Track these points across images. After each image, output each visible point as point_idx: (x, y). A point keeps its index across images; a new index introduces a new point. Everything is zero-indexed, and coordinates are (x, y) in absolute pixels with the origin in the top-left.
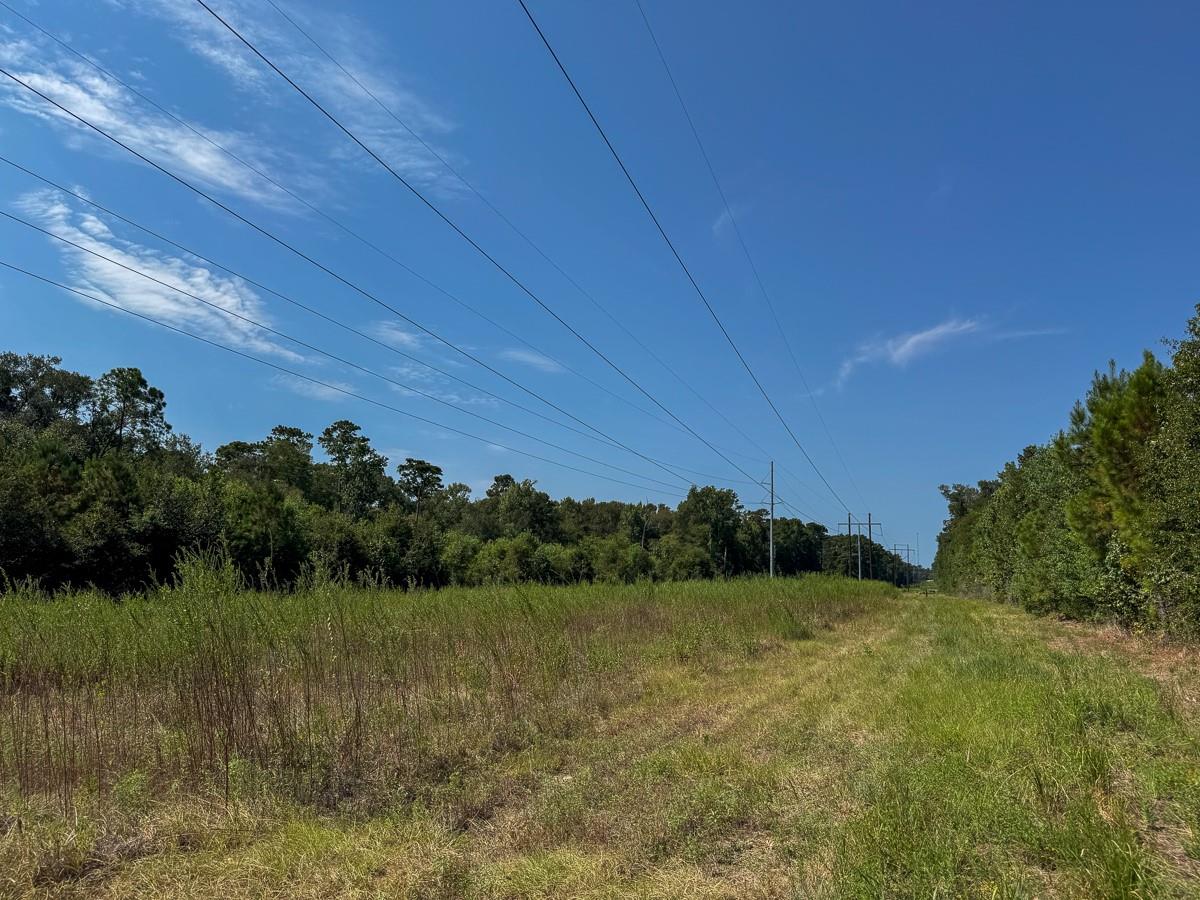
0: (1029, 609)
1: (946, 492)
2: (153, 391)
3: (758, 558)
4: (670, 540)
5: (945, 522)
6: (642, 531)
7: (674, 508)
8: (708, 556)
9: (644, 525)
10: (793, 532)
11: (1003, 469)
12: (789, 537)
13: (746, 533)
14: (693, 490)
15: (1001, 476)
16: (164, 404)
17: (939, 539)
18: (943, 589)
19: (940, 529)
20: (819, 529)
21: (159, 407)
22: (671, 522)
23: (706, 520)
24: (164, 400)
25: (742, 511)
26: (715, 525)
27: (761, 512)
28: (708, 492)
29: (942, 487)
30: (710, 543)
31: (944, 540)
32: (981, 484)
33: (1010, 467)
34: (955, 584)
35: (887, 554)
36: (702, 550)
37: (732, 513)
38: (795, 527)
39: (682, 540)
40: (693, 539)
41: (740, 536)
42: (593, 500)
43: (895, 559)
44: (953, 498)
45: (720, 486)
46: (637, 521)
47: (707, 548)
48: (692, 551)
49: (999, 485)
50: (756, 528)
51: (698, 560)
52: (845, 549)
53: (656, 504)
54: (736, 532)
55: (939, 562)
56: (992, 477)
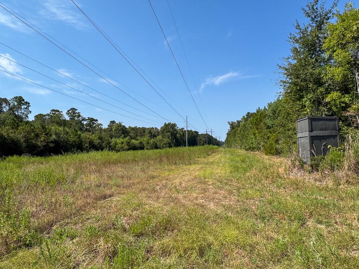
0: (246, 150)
1: (229, 123)
2: (26, 103)
3: (182, 141)
4: (160, 137)
5: (228, 130)
6: (152, 135)
7: (159, 128)
8: (170, 141)
9: (152, 133)
10: (190, 134)
11: (242, 118)
12: (189, 135)
13: (179, 135)
14: (165, 124)
15: (242, 119)
16: (30, 106)
17: (227, 134)
18: (228, 147)
19: (227, 132)
20: (197, 132)
21: (28, 106)
22: (159, 132)
23: (169, 132)
24: (30, 105)
25: (178, 129)
26: (171, 133)
27: (183, 129)
28: (169, 124)
29: (228, 122)
30: (170, 138)
31: (228, 134)
32: (237, 121)
33: (244, 117)
34: (231, 146)
35: (214, 138)
36: (168, 139)
37: (175, 130)
38: (191, 133)
39: (163, 137)
40: (166, 137)
41: (178, 135)
42: (137, 127)
43: (216, 139)
44: (231, 125)
45: (172, 122)
46: (150, 132)
47: (170, 139)
48: (166, 140)
49: (241, 121)
50: (181, 133)
51: (168, 142)
52: (203, 138)
53: (154, 127)
54: (177, 134)
55: (227, 140)
56: (240, 119)
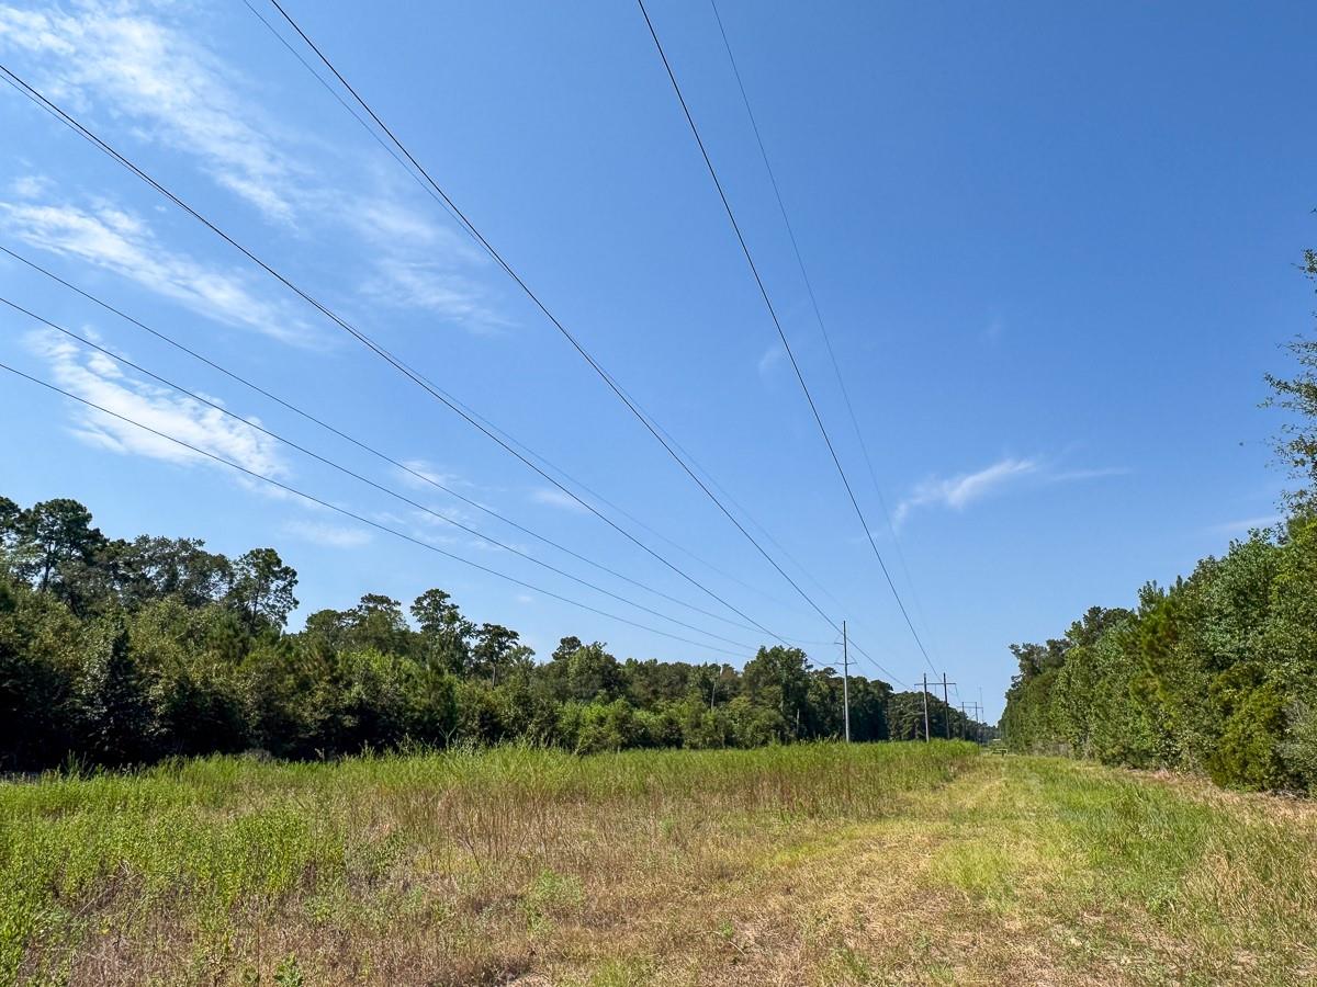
1: (1017, 652)
2: (286, 571)
3: (828, 719)
4: (740, 703)
5: (1013, 678)
6: (710, 693)
7: (739, 667)
8: (781, 718)
9: (713, 686)
10: (860, 691)
11: (1069, 628)
12: (856, 696)
13: (815, 694)
14: (763, 650)
15: (1069, 635)
16: (296, 582)
17: (1008, 696)
18: (1015, 748)
19: (1008, 686)
20: (884, 687)
21: (290, 584)
22: (739, 683)
23: (777, 681)
24: (296, 578)
25: (812, 670)
26: (786, 686)
27: (829, 671)
28: (777, 652)
29: (1012, 647)
30: (781, 705)
31: (1014, 696)
32: (1049, 642)
33: (1077, 626)
34: (1028, 743)
35: (953, 711)
36: (773, 712)
37: (801, 675)
38: (861, 687)
39: (754, 703)
40: (765, 701)
41: (811, 696)
42: (655, 660)
43: (962, 716)
44: (1024, 657)
45: (788, 645)
46: (705, 683)
47: (779, 710)
48: (765, 714)
49: (1067, 645)
50: (825, 688)
51: (773, 723)
52: (911, 708)
53: (720, 664)
54: (806, 693)
55: (1009, 719)
56: (1060, 636)
